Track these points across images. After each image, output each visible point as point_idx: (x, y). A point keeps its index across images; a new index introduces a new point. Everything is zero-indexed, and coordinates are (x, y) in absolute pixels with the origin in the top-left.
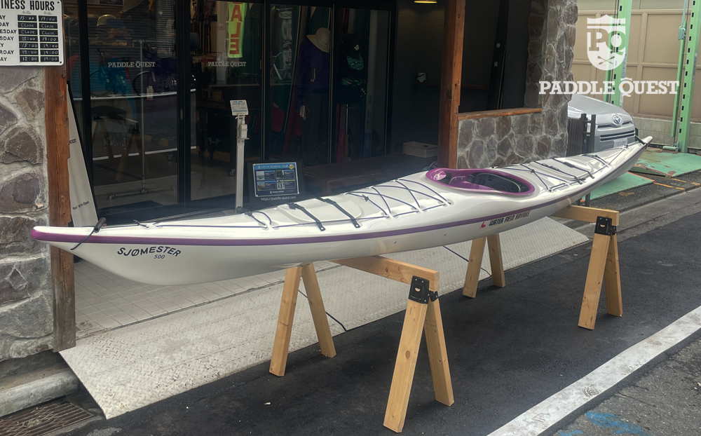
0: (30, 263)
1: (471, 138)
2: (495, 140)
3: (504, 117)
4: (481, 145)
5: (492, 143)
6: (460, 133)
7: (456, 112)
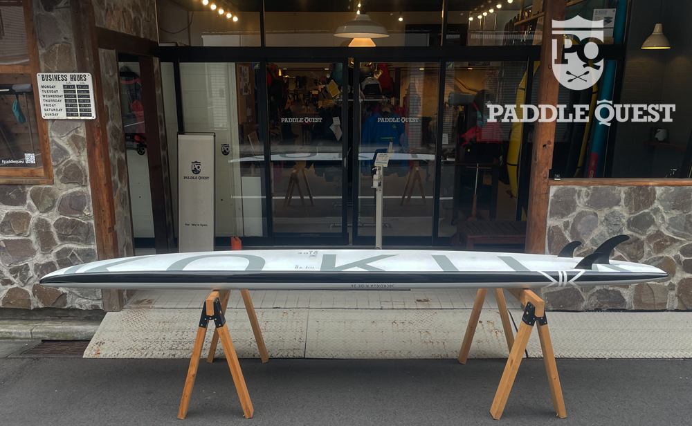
0: (84, 250)
1: (574, 207)
2: (621, 214)
3: (640, 187)
4: (594, 217)
5: (614, 217)
6: (552, 200)
7: (545, 176)
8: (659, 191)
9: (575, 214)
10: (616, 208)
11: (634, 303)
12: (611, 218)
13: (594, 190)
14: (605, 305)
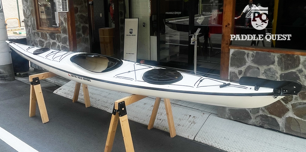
1: (245, 62)
2: (275, 71)
3: (288, 55)
4: (257, 70)
5: (270, 71)
6: (231, 57)
7: (227, 43)
8: (302, 58)
9: (245, 66)
10: (272, 66)
11: (285, 128)
12: (268, 72)
13: (256, 54)
14: (266, 125)
